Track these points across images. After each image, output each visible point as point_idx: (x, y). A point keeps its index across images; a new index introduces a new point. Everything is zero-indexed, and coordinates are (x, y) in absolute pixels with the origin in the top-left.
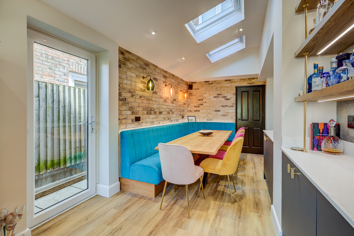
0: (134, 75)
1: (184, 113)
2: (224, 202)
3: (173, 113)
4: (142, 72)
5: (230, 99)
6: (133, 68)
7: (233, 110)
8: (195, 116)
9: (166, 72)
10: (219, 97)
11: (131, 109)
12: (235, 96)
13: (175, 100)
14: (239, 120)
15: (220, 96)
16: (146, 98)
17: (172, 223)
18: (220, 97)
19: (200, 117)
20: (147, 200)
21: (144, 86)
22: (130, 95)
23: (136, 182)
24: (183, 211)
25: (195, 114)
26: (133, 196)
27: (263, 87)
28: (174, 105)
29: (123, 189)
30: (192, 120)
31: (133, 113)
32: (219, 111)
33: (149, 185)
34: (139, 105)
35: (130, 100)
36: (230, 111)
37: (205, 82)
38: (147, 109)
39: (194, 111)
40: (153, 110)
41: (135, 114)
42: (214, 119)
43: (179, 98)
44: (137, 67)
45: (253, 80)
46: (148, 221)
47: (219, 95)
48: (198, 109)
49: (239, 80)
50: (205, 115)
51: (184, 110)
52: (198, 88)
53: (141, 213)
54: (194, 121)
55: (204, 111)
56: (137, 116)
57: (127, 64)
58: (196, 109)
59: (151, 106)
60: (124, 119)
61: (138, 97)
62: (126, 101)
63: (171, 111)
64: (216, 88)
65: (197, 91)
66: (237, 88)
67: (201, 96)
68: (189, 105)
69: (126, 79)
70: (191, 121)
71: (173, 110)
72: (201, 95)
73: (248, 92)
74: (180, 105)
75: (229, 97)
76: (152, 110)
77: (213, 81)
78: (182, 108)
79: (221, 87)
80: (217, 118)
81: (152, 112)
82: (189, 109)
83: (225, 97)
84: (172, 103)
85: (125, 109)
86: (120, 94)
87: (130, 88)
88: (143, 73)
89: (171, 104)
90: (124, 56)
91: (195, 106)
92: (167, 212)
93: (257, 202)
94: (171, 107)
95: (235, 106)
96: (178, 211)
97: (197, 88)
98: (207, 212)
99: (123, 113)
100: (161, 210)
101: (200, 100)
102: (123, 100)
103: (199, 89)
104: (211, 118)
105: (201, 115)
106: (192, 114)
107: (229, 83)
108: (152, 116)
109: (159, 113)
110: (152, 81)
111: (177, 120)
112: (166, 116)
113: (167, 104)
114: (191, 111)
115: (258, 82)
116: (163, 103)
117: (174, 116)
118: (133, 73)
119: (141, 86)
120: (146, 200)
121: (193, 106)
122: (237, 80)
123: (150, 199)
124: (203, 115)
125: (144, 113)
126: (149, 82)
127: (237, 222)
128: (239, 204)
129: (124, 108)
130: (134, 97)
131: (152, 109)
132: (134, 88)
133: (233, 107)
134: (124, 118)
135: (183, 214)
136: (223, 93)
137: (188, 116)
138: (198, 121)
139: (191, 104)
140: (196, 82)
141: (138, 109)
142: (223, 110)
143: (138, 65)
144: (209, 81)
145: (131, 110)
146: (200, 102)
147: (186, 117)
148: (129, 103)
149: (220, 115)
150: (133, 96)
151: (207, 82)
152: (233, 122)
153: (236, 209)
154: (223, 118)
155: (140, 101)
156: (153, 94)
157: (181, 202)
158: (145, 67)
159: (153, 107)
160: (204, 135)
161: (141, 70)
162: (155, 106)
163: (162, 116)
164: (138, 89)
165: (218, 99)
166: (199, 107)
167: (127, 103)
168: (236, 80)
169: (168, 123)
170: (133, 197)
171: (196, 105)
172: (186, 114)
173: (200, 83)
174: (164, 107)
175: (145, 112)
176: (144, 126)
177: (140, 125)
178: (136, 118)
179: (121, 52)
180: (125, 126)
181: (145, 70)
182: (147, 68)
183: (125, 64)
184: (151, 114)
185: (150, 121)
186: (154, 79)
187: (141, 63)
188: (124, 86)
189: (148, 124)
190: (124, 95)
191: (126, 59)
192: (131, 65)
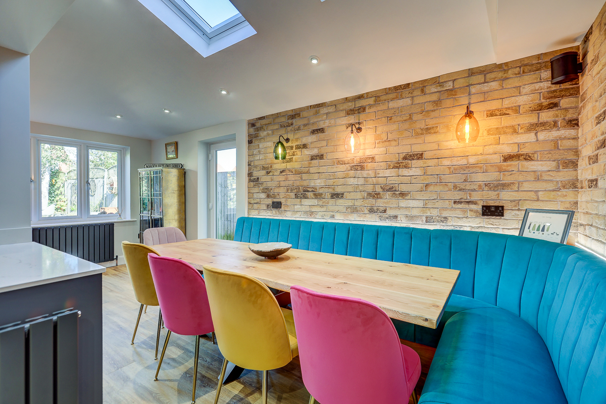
4: (284, 133)
6: (269, 135)
11: (267, 192)
16: (294, 171)
22: (264, 172)
35: (264, 179)
38: (296, 190)
40: (313, 191)
41: (271, 197)
56: (275, 200)
59: (305, 183)
60: (256, 203)
62: (258, 181)
69: (258, 153)
76: (308, 191)
86: (250, 175)
87: (264, 163)
88: (286, 133)
89: (387, 173)
94: (390, 180)
99: (255, 196)
102: (253, 180)
108: (309, 202)
109: (332, 196)
112: (360, 203)
116: (348, 174)
125: (289, 196)
129: (256, 190)
130: (271, 174)
131: (308, 189)
132: (270, 162)
141: (277, 190)
148: (262, 183)
150: (269, 173)
155: (282, 178)
158: (291, 121)
159: (313, 185)
161: (283, 131)
162: (318, 183)
163: (342, 202)
167: (260, 183)
169: (369, 221)
174: (353, 181)
175: (293, 195)
176: (288, 216)
177: (280, 213)
178: (273, 203)
179: (252, 124)
180: (256, 212)
181: (290, 128)
182: (294, 121)
183: (256, 136)
184: (305, 197)
185: (304, 209)
186: (314, 132)
187: (283, 119)
188: (257, 163)
189: (298, 215)
190: (256, 174)
191: (258, 129)
192: (265, 133)
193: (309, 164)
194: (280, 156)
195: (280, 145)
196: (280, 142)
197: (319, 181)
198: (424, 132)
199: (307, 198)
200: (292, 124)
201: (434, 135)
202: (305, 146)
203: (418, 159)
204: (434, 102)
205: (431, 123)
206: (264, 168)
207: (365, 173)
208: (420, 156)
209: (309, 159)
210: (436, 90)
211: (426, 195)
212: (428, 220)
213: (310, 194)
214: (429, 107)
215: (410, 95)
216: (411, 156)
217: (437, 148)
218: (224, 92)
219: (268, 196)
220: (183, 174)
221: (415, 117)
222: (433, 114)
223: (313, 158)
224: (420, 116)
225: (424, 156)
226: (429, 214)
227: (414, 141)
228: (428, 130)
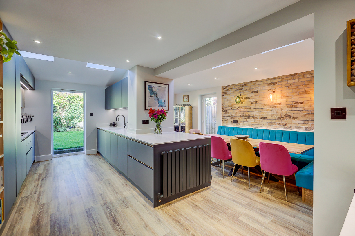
4: (239, 92)
6: (232, 93)
11: (230, 116)
16: (243, 108)
22: (230, 108)
34: (236, 113)
35: (229, 111)
38: (244, 116)
40: (252, 116)
41: (233, 118)
59: (249, 113)
60: (225, 121)
61: (236, 108)
76: (250, 116)
86: (223, 109)
87: (229, 104)
94: (289, 112)
99: (225, 117)
102: (224, 111)
109: (261, 118)
110: (239, 97)
112: (274, 121)
125: (241, 118)
126: (236, 98)
129: (226, 115)
130: (233, 109)
131: (250, 115)
132: (232, 104)
141: (235, 116)
148: (229, 113)
155: (238, 110)
158: (242, 87)
159: (252, 114)
167: (227, 113)
175: (243, 118)
176: (241, 126)
177: (237, 125)
178: (234, 121)
179: (224, 88)
180: (226, 124)
181: (242, 90)
182: (244, 87)
183: (226, 93)
184: (249, 118)
185: (248, 124)
186: (253, 92)
187: (238, 87)
188: (226, 104)
189: (246, 125)
190: (225, 109)
191: (227, 90)
192: (230, 92)
193: (251, 105)
194: (238, 102)
195: (238, 98)
196: (238, 96)
197: (255, 112)
198: (304, 93)
199: (250, 119)
200: (243, 89)
201: (309, 95)
202: (249, 98)
203: (301, 104)
204: (309, 81)
205: (307, 89)
206: (229, 106)
207: (276, 109)
208: (302, 103)
209: (251, 103)
210: (309, 76)
211: (304, 119)
212: (306, 129)
213: (250, 117)
214: (307, 83)
215: (297, 78)
216: (298, 103)
217: (310, 99)
218: (216, 78)
219: (231, 118)
220: (191, 108)
221: (300, 87)
222: (308, 86)
223: (252, 103)
224: (302, 87)
225: (304, 103)
226: (306, 126)
227: (299, 96)
228: (306, 92)
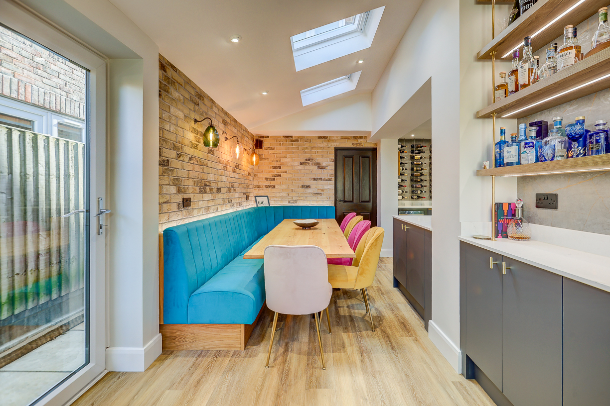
0: (181, 115)
1: (249, 191)
2: (360, 331)
3: (235, 190)
4: (193, 109)
5: (326, 168)
6: (180, 100)
7: (331, 186)
8: (267, 196)
9: (226, 114)
10: (308, 163)
11: (176, 182)
12: (333, 163)
13: (237, 167)
14: (340, 201)
15: (311, 162)
16: (199, 161)
17: (301, 384)
18: (311, 164)
19: (276, 197)
20: (232, 356)
21: (195, 137)
22: (174, 153)
23: (202, 328)
24: (308, 359)
25: (267, 191)
26: (199, 356)
27: (374, 151)
28: (237, 176)
29: (169, 348)
30: (264, 202)
31: (179, 191)
32: (308, 187)
33: (232, 328)
34: (188, 174)
35: (175, 163)
36: (326, 187)
37: (285, 137)
38: (201, 184)
39: (264, 187)
40: (209, 185)
41: (182, 192)
42: (301, 201)
43: (242, 162)
44: (186, 99)
45: (360, 140)
46: (257, 392)
47: (309, 160)
48: (273, 183)
49: (339, 138)
50: (285, 195)
51: (249, 186)
52: (273, 147)
53: (235, 383)
54: (266, 204)
55: (284, 187)
56: (186, 196)
57: (170, 90)
58: (268, 183)
59: (205, 177)
60: (165, 203)
61: (187, 159)
62: (168, 165)
63: (233, 186)
64: (304, 149)
65: (271, 151)
66: (336, 150)
67: (277, 161)
68: (255, 175)
69: (168, 120)
70: (262, 205)
71: (236, 185)
72: (278, 159)
73: (352, 157)
74: (244, 176)
75: (324, 164)
76: (207, 185)
77: (299, 137)
78: (246, 182)
79: (312, 148)
80: (306, 198)
81: (208, 188)
82: (256, 183)
83: (318, 164)
84: (234, 172)
85: (167, 183)
86: (161, 152)
87: (174, 139)
88: (194, 111)
89: (232, 175)
90: (166, 74)
91: (267, 179)
92: (281, 368)
93: (403, 321)
94: (233, 180)
95: (333, 179)
96: (300, 362)
97: (270, 147)
98: (345, 352)
99: (165, 190)
100: (269, 368)
101: (275, 168)
102: (163, 163)
103: (274, 149)
104: (295, 199)
105: (278, 195)
106: (261, 192)
107: (325, 141)
108: (207, 197)
109: (217, 191)
110: (214, 130)
111: (240, 204)
112: (226, 196)
113: (227, 173)
114: (259, 187)
115: (366, 144)
116: (222, 172)
117: (237, 195)
118: (179, 110)
119: (190, 136)
120: (229, 358)
121: (264, 179)
122: (337, 137)
123: (237, 354)
124: (281, 194)
125: (196, 191)
126: (208, 130)
127: (393, 356)
128: (381, 329)
129: (166, 181)
130: (181, 158)
131: (207, 183)
132: (181, 140)
133: (330, 180)
134: (166, 200)
135: (310, 365)
136: (314, 157)
137: (256, 197)
138: (273, 204)
139: (259, 175)
140: (268, 137)
141: (186, 183)
142: (315, 186)
143: (187, 96)
144: (291, 137)
145: (177, 184)
146: (276, 172)
147: (252, 198)
148: (173, 170)
149: (310, 193)
150: (180, 157)
151: (287, 137)
152: (331, 205)
153: (381, 337)
154: (315, 198)
155: (190, 167)
156: (209, 154)
157: (295, 346)
158: (198, 100)
159: (209, 179)
160: (304, 227)
161: (191, 106)
162: (211, 177)
163: (220, 196)
164: (186, 142)
165: (307, 167)
166: (274, 179)
167: (170, 170)
168: (335, 138)
169: (228, 210)
170: (200, 359)
171: (269, 176)
172: (253, 192)
173: (276, 138)
174: (224, 179)
175: (198, 188)
178: (183, 200)
179: (162, 65)
180: (166, 217)
182: (200, 102)
183: (166, 90)
184: (206, 192)
185: (205, 205)
187: (192, 92)
190: (166, 154)
191: (169, 81)
192: (177, 94)
193: (208, 156)
194: (211, 143)
195: (211, 130)
196: (212, 127)
200: (198, 105)
206: (175, 147)
